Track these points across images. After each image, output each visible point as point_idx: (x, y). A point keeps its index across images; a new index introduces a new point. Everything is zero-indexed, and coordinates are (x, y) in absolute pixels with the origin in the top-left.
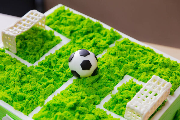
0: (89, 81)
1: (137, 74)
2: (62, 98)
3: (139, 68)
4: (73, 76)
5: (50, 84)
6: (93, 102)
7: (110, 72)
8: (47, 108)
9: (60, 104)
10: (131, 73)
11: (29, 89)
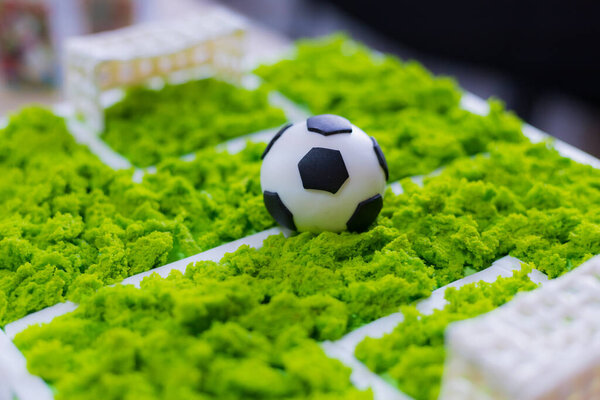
0: (326, 245)
1: (557, 255)
2: (178, 285)
3: (572, 234)
4: (274, 225)
5: (159, 230)
6: (309, 323)
7: (434, 229)
8: (93, 310)
9: (153, 300)
10: (531, 249)
11: (62, 232)
